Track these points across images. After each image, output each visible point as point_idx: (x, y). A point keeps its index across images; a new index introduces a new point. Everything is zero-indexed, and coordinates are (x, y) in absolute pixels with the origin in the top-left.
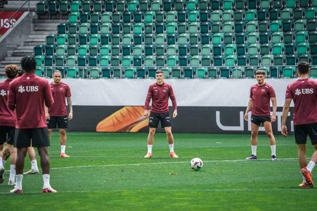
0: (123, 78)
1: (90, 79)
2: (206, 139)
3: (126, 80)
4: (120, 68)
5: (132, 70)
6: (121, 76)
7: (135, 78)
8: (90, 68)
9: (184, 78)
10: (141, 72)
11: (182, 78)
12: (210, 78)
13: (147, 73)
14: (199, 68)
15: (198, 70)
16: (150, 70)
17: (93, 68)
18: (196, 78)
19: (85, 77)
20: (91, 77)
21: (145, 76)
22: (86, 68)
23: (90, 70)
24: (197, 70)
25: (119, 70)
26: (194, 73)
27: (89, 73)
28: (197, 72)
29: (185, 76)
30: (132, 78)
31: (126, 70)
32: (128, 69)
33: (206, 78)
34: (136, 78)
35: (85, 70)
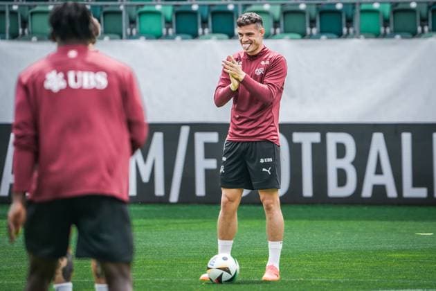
0: (131, 37)
1: (29, 39)
2: (387, 224)
3: (141, 43)
4: (122, 8)
5: (157, 13)
6: (126, 30)
7: (167, 37)
8: (30, 7)
9: (318, 37)
10: (185, 20)
11: (311, 36)
12: (398, 37)
13: (205, 23)
14: (364, 7)
15: (363, 12)
16: (214, 14)
17: (38, 9)
18: (355, 35)
19: (14, 36)
20: (32, 34)
21: (200, 31)
22: (15, 8)
23: (27, 12)
24: (357, 10)
25: (120, 13)
26: (350, 22)
27: (25, 24)
28: (357, 19)
29: (322, 32)
30: (159, 37)
31: (140, 14)
32: (145, 9)
33: (385, 36)
34: (173, 38)
35: (13, 13)
